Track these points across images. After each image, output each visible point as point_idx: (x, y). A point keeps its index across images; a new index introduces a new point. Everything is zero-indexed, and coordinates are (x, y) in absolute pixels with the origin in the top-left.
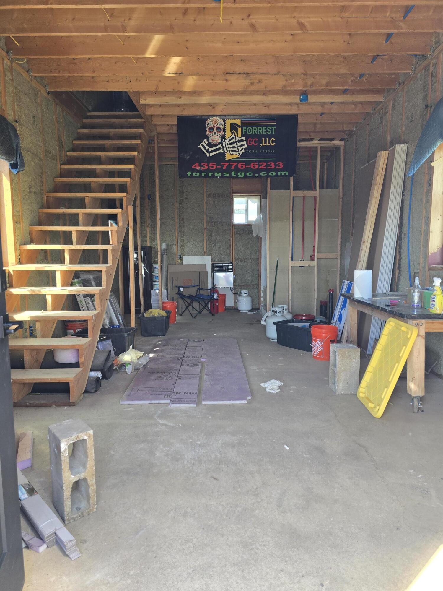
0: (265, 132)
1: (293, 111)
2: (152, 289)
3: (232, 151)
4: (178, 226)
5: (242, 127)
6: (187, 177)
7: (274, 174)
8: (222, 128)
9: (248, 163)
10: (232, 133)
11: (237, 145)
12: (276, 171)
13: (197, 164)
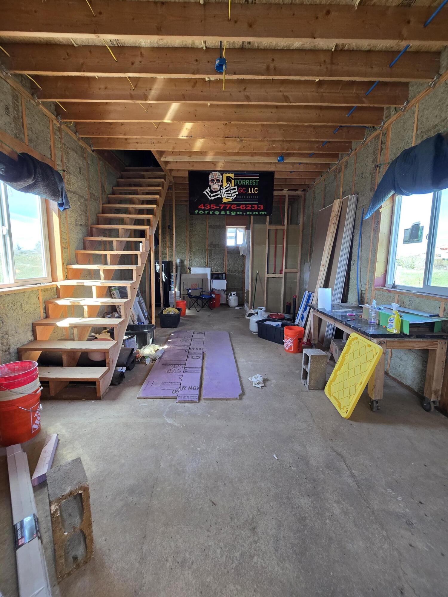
0: (251, 183)
1: (271, 169)
2: (170, 290)
3: (227, 196)
4: (189, 247)
5: (235, 179)
6: (194, 214)
7: (257, 213)
8: (221, 180)
9: (238, 205)
10: (228, 184)
11: (231, 192)
12: (258, 211)
13: (202, 205)
